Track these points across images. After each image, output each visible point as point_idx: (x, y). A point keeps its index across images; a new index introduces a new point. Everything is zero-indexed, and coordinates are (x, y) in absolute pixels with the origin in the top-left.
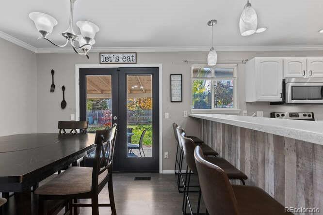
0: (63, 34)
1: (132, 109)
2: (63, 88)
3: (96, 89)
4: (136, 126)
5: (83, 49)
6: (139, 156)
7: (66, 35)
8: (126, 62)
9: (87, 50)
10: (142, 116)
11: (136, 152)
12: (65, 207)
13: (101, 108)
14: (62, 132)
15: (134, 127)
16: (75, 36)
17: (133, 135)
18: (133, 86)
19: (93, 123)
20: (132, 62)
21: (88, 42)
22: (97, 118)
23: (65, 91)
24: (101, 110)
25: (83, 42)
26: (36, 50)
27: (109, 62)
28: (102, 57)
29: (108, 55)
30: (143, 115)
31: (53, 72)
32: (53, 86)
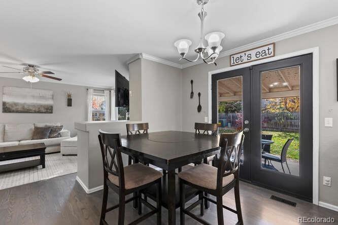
0: (196, 51)
1: (273, 111)
2: (199, 94)
3: (228, 92)
4: (280, 133)
5: (212, 58)
6: (281, 171)
7: (198, 51)
8: (261, 57)
9: (214, 58)
10: (289, 121)
11: (277, 165)
12: (198, 195)
13: (235, 110)
14: (197, 132)
15: (275, 134)
16: (205, 49)
17: (272, 143)
18: (272, 83)
19: (227, 125)
20: (268, 56)
21: (214, 51)
22: (231, 120)
23: (201, 97)
24: (235, 112)
25: (210, 52)
26: (181, 67)
27: (240, 62)
28: (232, 59)
29: (239, 56)
30: (291, 119)
31: (192, 82)
32: (192, 93)
